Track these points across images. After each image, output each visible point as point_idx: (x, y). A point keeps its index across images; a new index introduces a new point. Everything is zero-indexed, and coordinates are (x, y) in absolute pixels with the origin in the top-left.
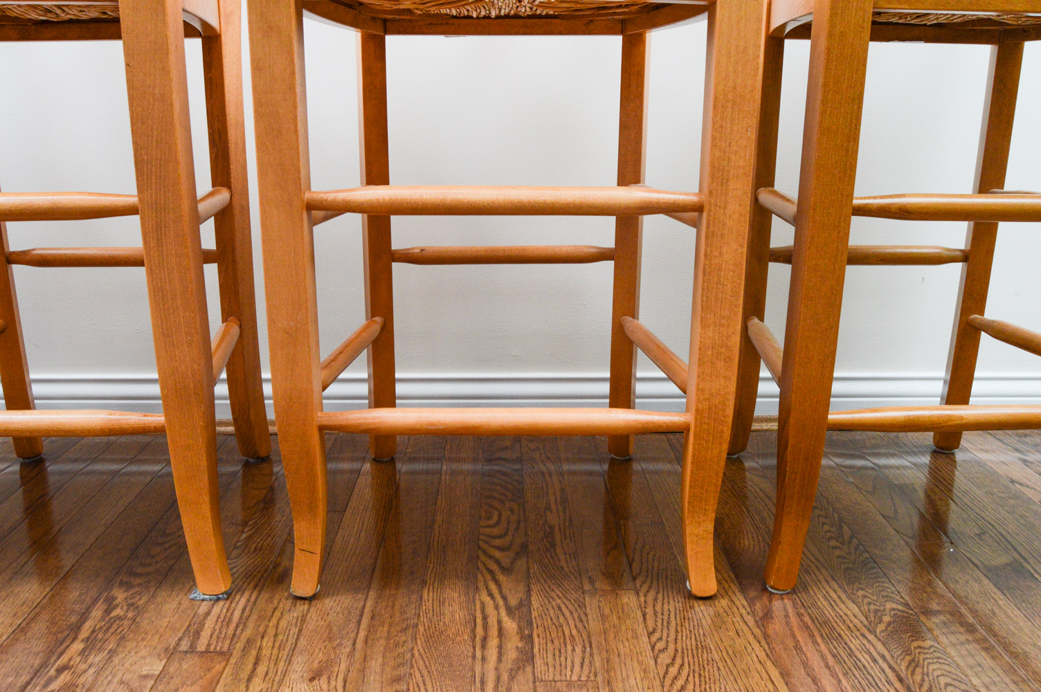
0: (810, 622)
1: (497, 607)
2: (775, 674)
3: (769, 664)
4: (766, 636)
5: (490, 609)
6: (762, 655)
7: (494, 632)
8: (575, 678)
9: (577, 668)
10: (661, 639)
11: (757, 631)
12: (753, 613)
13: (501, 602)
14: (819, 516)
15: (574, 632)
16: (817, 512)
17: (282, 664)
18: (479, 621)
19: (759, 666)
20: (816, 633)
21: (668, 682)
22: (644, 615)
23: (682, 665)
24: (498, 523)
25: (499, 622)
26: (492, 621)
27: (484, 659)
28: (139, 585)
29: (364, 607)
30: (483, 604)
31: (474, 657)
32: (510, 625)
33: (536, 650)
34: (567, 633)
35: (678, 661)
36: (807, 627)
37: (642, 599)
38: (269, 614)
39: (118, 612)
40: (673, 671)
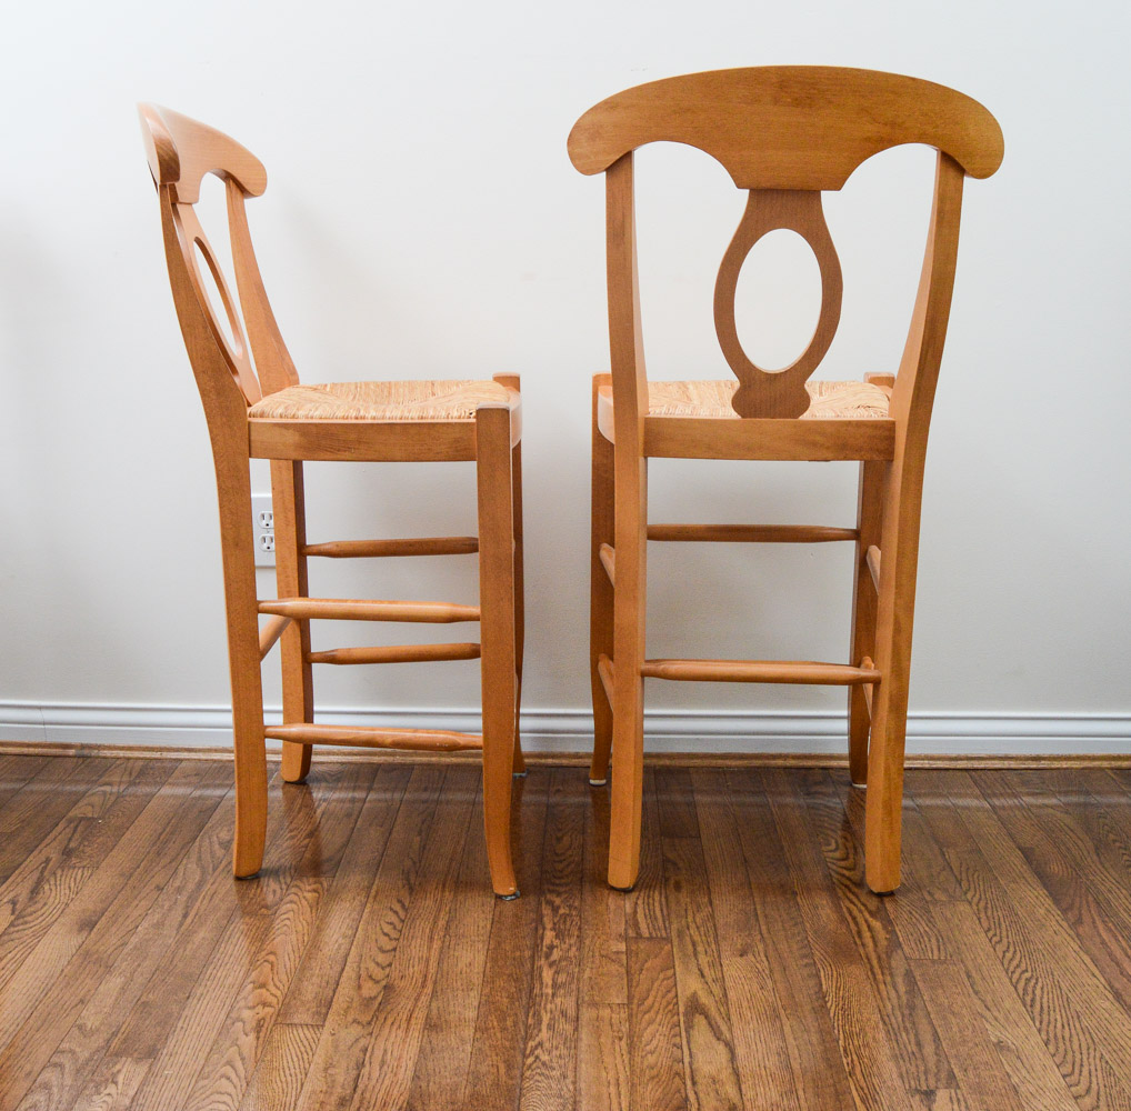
0: (1113, 928)
1: (861, 911)
2: (1087, 960)
3: (1081, 953)
4: (1078, 935)
5: (856, 912)
6: (1076, 948)
7: (865, 928)
8: (936, 958)
9: (936, 952)
10: (995, 935)
11: (1072, 933)
12: (1067, 920)
13: (863, 908)
14: (1120, 847)
15: (927, 929)
16: (1118, 844)
17: (713, 946)
18: (850, 919)
19: (1074, 955)
20: (1118, 935)
21: (1006, 962)
22: (979, 919)
23: (1015, 951)
24: (837, 849)
25: (866, 921)
26: (861, 920)
27: (863, 945)
28: (565, 892)
29: (755, 909)
30: (848, 909)
31: (855, 943)
32: (877, 924)
33: (901, 939)
34: (922, 930)
35: (1012, 949)
36: (1111, 930)
37: (975, 907)
38: (683, 913)
39: (562, 911)
40: (1009, 955)
